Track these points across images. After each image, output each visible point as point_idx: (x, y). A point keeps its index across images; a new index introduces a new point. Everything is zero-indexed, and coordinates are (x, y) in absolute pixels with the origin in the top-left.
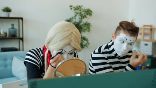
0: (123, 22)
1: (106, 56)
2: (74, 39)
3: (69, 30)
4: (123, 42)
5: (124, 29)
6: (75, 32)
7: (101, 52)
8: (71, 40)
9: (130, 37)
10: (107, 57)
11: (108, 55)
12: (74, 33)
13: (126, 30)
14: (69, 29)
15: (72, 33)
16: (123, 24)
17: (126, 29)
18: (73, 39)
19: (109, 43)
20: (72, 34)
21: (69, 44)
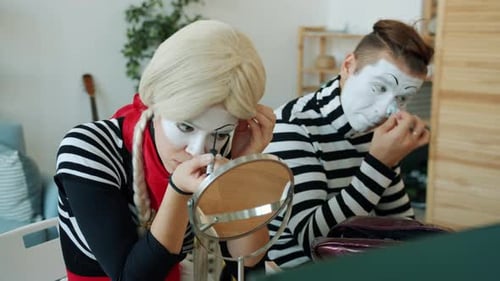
0: (386, 21)
1: (304, 130)
2: (242, 88)
3: (229, 56)
4: (384, 89)
5: (393, 46)
6: (251, 65)
7: (290, 120)
8: (231, 91)
9: (409, 78)
10: (310, 134)
11: (314, 130)
12: (245, 67)
13: (400, 52)
14: (230, 50)
15: (240, 67)
16: (390, 28)
17: (400, 47)
18: (237, 89)
19: (321, 90)
20: (239, 72)
21: (222, 104)
